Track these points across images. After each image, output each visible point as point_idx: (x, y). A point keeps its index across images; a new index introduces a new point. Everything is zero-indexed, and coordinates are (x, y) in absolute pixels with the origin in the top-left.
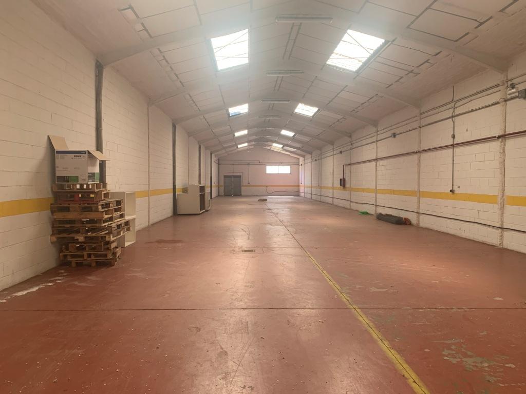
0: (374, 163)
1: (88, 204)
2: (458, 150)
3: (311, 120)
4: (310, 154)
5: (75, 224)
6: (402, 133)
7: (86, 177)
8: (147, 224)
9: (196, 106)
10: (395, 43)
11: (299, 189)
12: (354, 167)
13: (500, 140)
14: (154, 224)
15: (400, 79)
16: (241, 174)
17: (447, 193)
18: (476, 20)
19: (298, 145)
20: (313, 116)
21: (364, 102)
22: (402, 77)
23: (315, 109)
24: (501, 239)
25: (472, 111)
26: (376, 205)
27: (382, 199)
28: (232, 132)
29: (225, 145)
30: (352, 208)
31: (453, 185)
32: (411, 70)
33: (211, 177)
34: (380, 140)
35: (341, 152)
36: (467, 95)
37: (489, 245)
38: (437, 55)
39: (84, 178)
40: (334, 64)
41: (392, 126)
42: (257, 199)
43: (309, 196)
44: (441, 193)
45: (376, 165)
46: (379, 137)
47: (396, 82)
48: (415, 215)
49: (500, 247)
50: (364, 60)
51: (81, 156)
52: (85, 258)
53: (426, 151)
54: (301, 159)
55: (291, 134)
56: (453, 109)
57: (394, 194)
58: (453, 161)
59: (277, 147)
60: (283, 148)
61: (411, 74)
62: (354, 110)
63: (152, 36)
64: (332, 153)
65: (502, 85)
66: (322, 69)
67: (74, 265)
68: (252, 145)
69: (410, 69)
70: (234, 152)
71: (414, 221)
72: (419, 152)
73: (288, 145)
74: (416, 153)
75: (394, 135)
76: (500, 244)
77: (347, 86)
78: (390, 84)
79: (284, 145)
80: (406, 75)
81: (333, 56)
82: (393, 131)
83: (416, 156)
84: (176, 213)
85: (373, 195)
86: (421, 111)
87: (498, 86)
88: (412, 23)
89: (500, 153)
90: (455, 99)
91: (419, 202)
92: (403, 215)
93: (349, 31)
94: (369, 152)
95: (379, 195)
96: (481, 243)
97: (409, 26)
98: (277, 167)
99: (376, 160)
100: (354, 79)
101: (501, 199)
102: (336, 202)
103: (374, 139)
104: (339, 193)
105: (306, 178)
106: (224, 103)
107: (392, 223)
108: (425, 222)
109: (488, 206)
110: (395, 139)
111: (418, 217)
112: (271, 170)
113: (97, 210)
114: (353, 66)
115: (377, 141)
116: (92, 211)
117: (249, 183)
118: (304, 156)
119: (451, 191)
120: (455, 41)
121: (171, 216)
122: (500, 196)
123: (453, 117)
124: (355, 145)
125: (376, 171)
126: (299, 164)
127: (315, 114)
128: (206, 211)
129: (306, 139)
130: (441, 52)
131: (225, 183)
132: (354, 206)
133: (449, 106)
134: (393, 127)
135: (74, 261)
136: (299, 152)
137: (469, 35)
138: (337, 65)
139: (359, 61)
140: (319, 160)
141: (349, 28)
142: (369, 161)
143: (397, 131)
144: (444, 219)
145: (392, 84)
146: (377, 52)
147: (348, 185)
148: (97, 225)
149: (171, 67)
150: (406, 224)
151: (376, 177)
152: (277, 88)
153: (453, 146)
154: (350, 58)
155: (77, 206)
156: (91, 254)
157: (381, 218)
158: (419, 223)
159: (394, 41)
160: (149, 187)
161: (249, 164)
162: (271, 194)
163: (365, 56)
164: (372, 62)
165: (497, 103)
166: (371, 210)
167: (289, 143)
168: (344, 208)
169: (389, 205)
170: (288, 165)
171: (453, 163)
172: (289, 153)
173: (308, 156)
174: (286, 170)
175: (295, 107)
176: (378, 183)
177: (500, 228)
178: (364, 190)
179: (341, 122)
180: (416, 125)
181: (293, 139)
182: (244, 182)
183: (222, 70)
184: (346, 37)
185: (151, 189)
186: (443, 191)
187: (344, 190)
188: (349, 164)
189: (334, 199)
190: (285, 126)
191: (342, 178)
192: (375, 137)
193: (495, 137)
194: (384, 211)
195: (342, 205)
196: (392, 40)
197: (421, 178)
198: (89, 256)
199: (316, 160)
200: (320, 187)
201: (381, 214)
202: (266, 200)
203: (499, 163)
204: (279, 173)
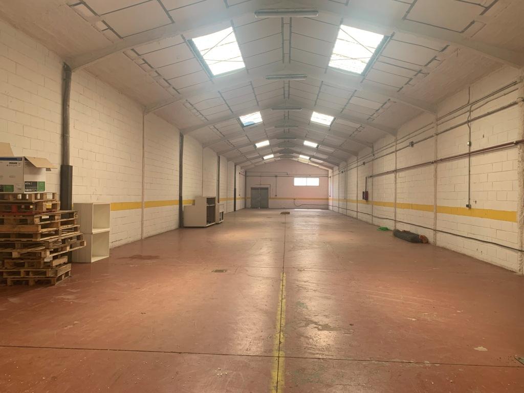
0: (393, 175)
1: (24, 216)
2: (474, 159)
3: (330, 129)
4: (337, 166)
5: (9, 238)
6: (419, 142)
7: (22, 186)
8: (138, 237)
9: (201, 114)
10: (394, 38)
11: (328, 202)
12: (376, 179)
13: (519, 146)
14: (149, 237)
15: (410, 81)
16: (268, 186)
17: (463, 208)
18: (479, 5)
19: (325, 157)
20: (331, 126)
21: (378, 109)
22: (411, 79)
23: (331, 118)
24: (521, 264)
25: (489, 114)
26: (395, 221)
27: (402, 215)
28: (253, 144)
29: (249, 157)
30: (374, 223)
31: (469, 199)
32: (419, 70)
33: (235, 189)
34: (399, 150)
35: (364, 163)
36: (482, 96)
37: (507, 270)
38: (443, 50)
39: (20, 187)
40: (337, 67)
41: (409, 135)
42: (279, 212)
43: (336, 209)
44: (457, 208)
45: (396, 177)
46: (399, 147)
47: (406, 84)
48: (432, 232)
49: (520, 273)
50: (367, 60)
51: (16, 163)
52: (22, 276)
53: (442, 160)
54: (330, 171)
55: (314, 145)
56: (468, 113)
57: (412, 209)
58: (470, 171)
59: (304, 158)
60: (310, 159)
61: (420, 74)
62: (370, 118)
63: (122, 36)
64: (355, 165)
65: (520, 82)
66: (325, 72)
67: (9, 283)
68: (278, 157)
69: (418, 68)
70: (260, 163)
71: (431, 240)
72: (436, 162)
73: (314, 157)
74: (433, 163)
75: (412, 144)
76: (520, 270)
77: (356, 91)
78: (401, 87)
79: (311, 157)
80: (415, 75)
81: (333, 57)
82: (411, 140)
83: (432, 167)
84: (182, 225)
85: (393, 209)
86: (437, 116)
87: (515, 83)
88: (408, 12)
89: (519, 161)
90: (471, 102)
91: (436, 218)
92: (420, 232)
93: (342, 26)
94: (388, 163)
95: (398, 210)
96: (499, 267)
97: (406, 16)
98: (305, 179)
99: (396, 171)
100: (362, 82)
101: (520, 216)
102: (360, 216)
103: (393, 149)
104: (363, 207)
105: (334, 191)
106: (232, 112)
107: (408, 241)
108: (443, 241)
109: (507, 225)
110: (413, 148)
111: (435, 235)
112: (299, 182)
113: (33, 223)
114: (358, 68)
115: (397, 151)
116: (27, 224)
117: (276, 196)
118: (332, 168)
119: (467, 206)
120: (460, 32)
121: (177, 229)
122: (519, 213)
123: (469, 121)
124: (376, 156)
125: (396, 183)
126: (328, 177)
127: (332, 123)
128: (217, 224)
129: (331, 150)
130: (447, 46)
131: (252, 194)
132: (376, 222)
133: (464, 110)
134: (411, 135)
135: (10, 279)
136: (326, 163)
137: (475, 23)
138: (341, 68)
139: (362, 62)
140: (345, 172)
141: (341, 23)
142: (388, 173)
143: (414, 140)
144: (461, 238)
145: (403, 87)
146: (379, 51)
147: (370, 199)
148: (33, 240)
149: (156, 72)
150: (423, 243)
151: (396, 190)
152: (286, 95)
153: (469, 154)
154: (352, 59)
155: (12, 218)
156: (29, 272)
157: (398, 234)
158: (436, 242)
159: (392, 35)
160: (143, 198)
161: (276, 176)
162: (299, 207)
163: (368, 56)
164: (375, 63)
165: (515, 103)
166: (390, 225)
167: (315, 154)
168: (367, 223)
169: (408, 221)
170: (317, 177)
171: (469, 174)
172: (317, 165)
173: (336, 168)
174: (314, 182)
175: (310, 116)
176: (397, 197)
177: (519, 250)
178: (385, 204)
179: (360, 131)
180: (432, 132)
181: (317, 150)
182: (272, 194)
183: (217, 76)
184: (341, 34)
185: (145, 201)
186: (459, 206)
187: (367, 204)
188: (371, 177)
189: (358, 213)
190: (306, 137)
191: (364, 191)
192: (394, 147)
193: (512, 143)
194: (401, 227)
195: (364, 219)
196: (390, 36)
197: (437, 191)
198: (27, 273)
199: (342, 172)
200: (346, 200)
201: (398, 231)
202: (288, 213)
203: (518, 173)
204: (308, 185)
